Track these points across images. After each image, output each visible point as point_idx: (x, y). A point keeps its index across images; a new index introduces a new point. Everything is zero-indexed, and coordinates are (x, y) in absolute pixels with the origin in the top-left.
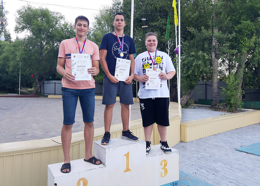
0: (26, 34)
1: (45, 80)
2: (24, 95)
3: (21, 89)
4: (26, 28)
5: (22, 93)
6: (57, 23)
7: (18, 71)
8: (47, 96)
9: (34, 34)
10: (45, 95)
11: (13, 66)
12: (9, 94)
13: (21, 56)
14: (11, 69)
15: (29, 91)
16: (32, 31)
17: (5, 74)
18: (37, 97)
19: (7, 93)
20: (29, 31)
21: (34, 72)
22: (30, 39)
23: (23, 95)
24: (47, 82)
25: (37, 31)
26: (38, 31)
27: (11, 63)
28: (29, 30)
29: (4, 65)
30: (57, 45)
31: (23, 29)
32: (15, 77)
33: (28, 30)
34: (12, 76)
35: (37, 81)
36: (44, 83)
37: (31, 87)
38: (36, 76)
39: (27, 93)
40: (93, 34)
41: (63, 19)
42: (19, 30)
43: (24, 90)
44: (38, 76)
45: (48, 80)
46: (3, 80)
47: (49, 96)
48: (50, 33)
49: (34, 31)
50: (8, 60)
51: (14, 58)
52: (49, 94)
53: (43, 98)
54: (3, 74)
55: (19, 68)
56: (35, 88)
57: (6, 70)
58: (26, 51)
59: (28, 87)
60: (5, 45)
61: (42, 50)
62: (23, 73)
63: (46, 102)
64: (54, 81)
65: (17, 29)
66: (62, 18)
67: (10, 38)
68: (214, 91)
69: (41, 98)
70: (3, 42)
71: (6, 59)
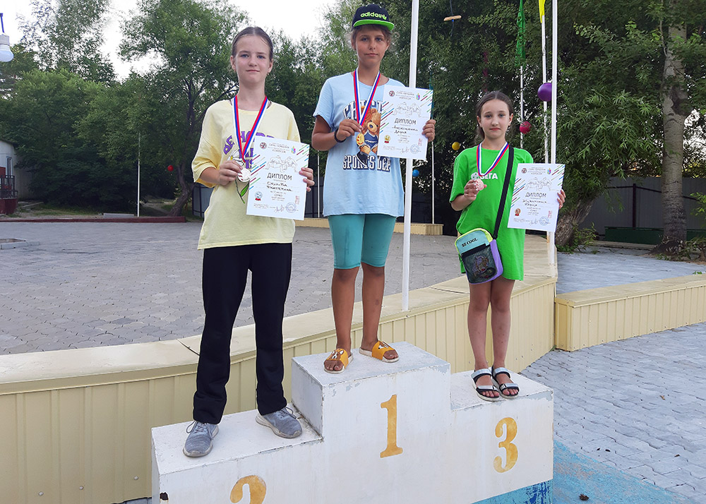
0: (151, 63)
2: (151, 216)
4: (153, 46)
5: (146, 212)
6: (228, 33)
7: (134, 157)
9: (172, 62)
12: (107, 215)
13: (139, 118)
14: (111, 152)
15: (167, 207)
16: (166, 54)
17: (97, 165)
18: (183, 222)
20: (160, 55)
21: (175, 159)
22: (162, 74)
25: (179, 54)
26: (181, 52)
27: (113, 138)
28: (160, 51)
30: (230, 88)
31: (144, 49)
32: (127, 171)
33: (157, 52)
34: (119, 169)
35: (182, 182)
37: (172, 198)
38: (179, 169)
39: (160, 212)
40: (321, 58)
41: (244, 21)
42: (131, 53)
43: (154, 205)
44: (183, 168)
48: (213, 58)
49: (172, 54)
50: (103, 130)
51: (121, 125)
53: (196, 224)
54: (92, 164)
55: (135, 150)
57: (98, 155)
58: (153, 105)
59: (164, 197)
60: (95, 93)
61: (192, 104)
62: (147, 162)
65: (125, 51)
66: (242, 18)
67: (113, 76)
68: (669, 206)
69: (191, 224)
70: (92, 85)
71: (98, 126)
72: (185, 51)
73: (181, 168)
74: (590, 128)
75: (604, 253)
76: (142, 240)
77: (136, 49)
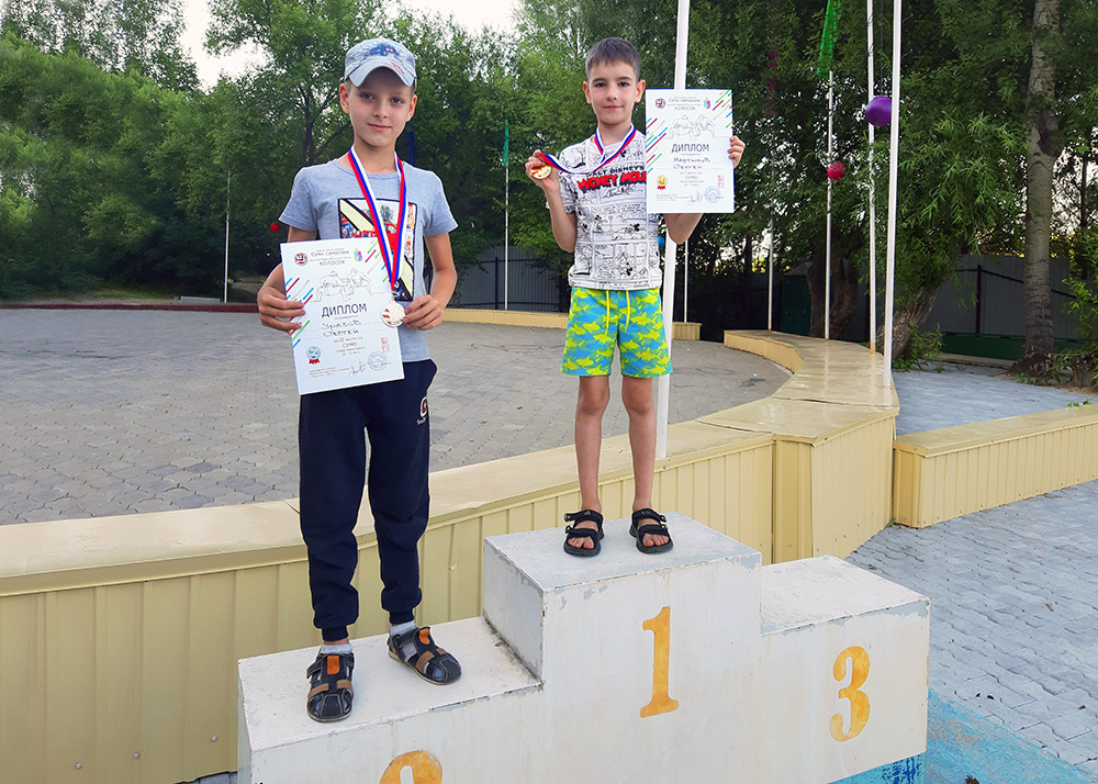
2: (243, 303)
3: (230, 278)
4: (250, 34)
5: (233, 296)
7: (221, 208)
9: (280, 62)
11: (201, 187)
12: (186, 299)
13: (229, 147)
14: (192, 200)
16: (272, 47)
17: (174, 221)
19: (180, 295)
20: (260, 47)
22: (266, 79)
23: (237, 301)
26: (295, 44)
27: (195, 177)
28: (262, 42)
29: (169, 185)
31: (237, 37)
32: (211, 232)
33: (260, 44)
34: (201, 228)
40: (512, 59)
42: (220, 44)
43: (247, 285)
46: (168, 242)
49: (280, 47)
50: (182, 166)
51: (205, 157)
54: (167, 219)
55: (222, 198)
57: (176, 206)
58: (251, 126)
60: (173, 106)
61: (310, 126)
62: (238, 217)
65: (214, 42)
67: (196, 82)
68: (1033, 299)
71: (176, 159)
72: (302, 42)
74: (937, 172)
75: (950, 371)
76: (230, 339)
77: (227, 38)
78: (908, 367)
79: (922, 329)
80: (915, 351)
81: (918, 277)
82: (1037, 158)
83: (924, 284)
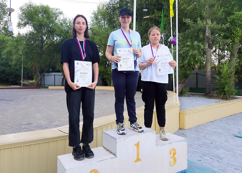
1: (46, 72)
3: (23, 81)
4: (28, 24)
5: (24, 85)
6: (56, 19)
7: (21, 64)
8: (48, 88)
9: (35, 29)
10: (45, 86)
11: (16, 59)
12: (12, 86)
13: (23, 50)
14: (14, 62)
15: (30, 83)
16: (33, 27)
17: (8, 67)
18: (38, 88)
19: (10, 85)
20: (30, 27)
21: (36, 65)
22: (31, 34)
23: (25, 86)
24: (47, 74)
25: (39, 27)
27: (14, 57)
28: (31, 25)
29: (7, 59)
30: (57, 39)
31: (25, 24)
32: (17, 70)
34: (15, 69)
35: (38, 73)
36: (44, 76)
37: (32, 80)
39: (28, 85)
41: (62, 14)
42: (21, 26)
43: (26, 82)
45: (48, 72)
46: (7, 73)
47: (50, 87)
48: (51, 28)
50: (11, 54)
51: (17, 52)
52: (49, 85)
53: (44, 89)
54: (6, 67)
55: (21, 62)
56: (36, 80)
57: (9, 64)
58: (28, 45)
59: (29, 79)
60: (8, 41)
62: (25, 66)
63: (47, 93)
64: (54, 73)
65: (19, 25)
67: (13, 34)
68: (208, 80)
69: (42, 89)
70: (7, 38)
71: (10, 53)
73: (38, 68)
74: (187, 54)
75: (191, 96)
76: (25, 95)
77: (22, 24)
78: (182, 96)
79: (185, 87)
80: (183, 92)
81: (183, 76)
82: (208, 50)
83: (185, 78)
